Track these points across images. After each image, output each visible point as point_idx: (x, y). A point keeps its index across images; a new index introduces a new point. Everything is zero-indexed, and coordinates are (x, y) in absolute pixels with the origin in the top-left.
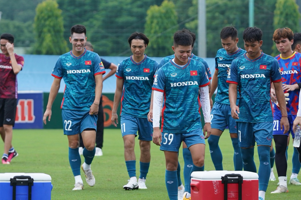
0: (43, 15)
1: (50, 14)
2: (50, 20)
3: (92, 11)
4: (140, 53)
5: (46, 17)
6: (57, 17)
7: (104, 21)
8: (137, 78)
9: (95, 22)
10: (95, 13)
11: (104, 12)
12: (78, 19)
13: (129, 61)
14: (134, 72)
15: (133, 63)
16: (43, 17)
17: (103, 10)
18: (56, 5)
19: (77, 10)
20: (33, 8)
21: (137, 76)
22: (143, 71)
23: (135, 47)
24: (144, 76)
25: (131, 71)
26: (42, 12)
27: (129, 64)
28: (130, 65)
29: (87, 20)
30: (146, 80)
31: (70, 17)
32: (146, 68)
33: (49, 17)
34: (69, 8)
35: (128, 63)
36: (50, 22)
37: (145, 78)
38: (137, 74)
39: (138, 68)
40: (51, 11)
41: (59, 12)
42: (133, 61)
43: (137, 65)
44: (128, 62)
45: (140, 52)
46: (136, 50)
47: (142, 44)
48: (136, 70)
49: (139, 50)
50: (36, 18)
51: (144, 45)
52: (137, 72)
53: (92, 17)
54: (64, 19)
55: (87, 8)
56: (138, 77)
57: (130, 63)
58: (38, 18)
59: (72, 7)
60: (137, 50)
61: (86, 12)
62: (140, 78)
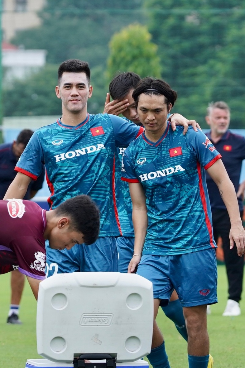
0: (123, 54)
1: (136, 52)
2: (136, 63)
3: (213, 44)
4: (156, 124)
5: (129, 58)
6: (148, 58)
7: (235, 64)
8: (160, 173)
9: (219, 67)
10: (218, 48)
11: (235, 47)
12: (187, 60)
13: (139, 142)
14: (152, 162)
15: (147, 145)
16: (123, 59)
17: (234, 42)
18: (148, 36)
19: (186, 44)
20: (105, 41)
21: (159, 170)
22: (168, 156)
23: (145, 110)
24: (173, 166)
25: (146, 162)
26: (120, 49)
27: (140, 149)
28: (142, 149)
29: (204, 62)
30: (179, 171)
31: (174, 57)
32: (172, 148)
33: (134, 58)
34: (170, 41)
35: (139, 147)
36: (136, 67)
37: (175, 168)
38: (159, 165)
39: (158, 152)
40: (138, 47)
41: (153, 49)
42: (147, 140)
43: (154, 145)
44: (138, 144)
45: (155, 121)
46: (148, 118)
47: (161, 104)
48: (155, 158)
49: (154, 118)
50: (109, 61)
51: (165, 106)
52: (157, 161)
53: (214, 56)
54: (163, 63)
55: (204, 39)
56: (161, 170)
57: (142, 145)
58: (114, 61)
59: (177, 39)
60: (150, 116)
61: (202, 47)
62: (166, 173)
